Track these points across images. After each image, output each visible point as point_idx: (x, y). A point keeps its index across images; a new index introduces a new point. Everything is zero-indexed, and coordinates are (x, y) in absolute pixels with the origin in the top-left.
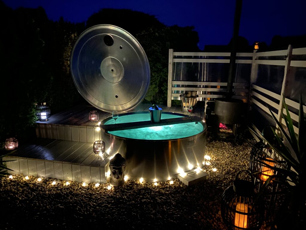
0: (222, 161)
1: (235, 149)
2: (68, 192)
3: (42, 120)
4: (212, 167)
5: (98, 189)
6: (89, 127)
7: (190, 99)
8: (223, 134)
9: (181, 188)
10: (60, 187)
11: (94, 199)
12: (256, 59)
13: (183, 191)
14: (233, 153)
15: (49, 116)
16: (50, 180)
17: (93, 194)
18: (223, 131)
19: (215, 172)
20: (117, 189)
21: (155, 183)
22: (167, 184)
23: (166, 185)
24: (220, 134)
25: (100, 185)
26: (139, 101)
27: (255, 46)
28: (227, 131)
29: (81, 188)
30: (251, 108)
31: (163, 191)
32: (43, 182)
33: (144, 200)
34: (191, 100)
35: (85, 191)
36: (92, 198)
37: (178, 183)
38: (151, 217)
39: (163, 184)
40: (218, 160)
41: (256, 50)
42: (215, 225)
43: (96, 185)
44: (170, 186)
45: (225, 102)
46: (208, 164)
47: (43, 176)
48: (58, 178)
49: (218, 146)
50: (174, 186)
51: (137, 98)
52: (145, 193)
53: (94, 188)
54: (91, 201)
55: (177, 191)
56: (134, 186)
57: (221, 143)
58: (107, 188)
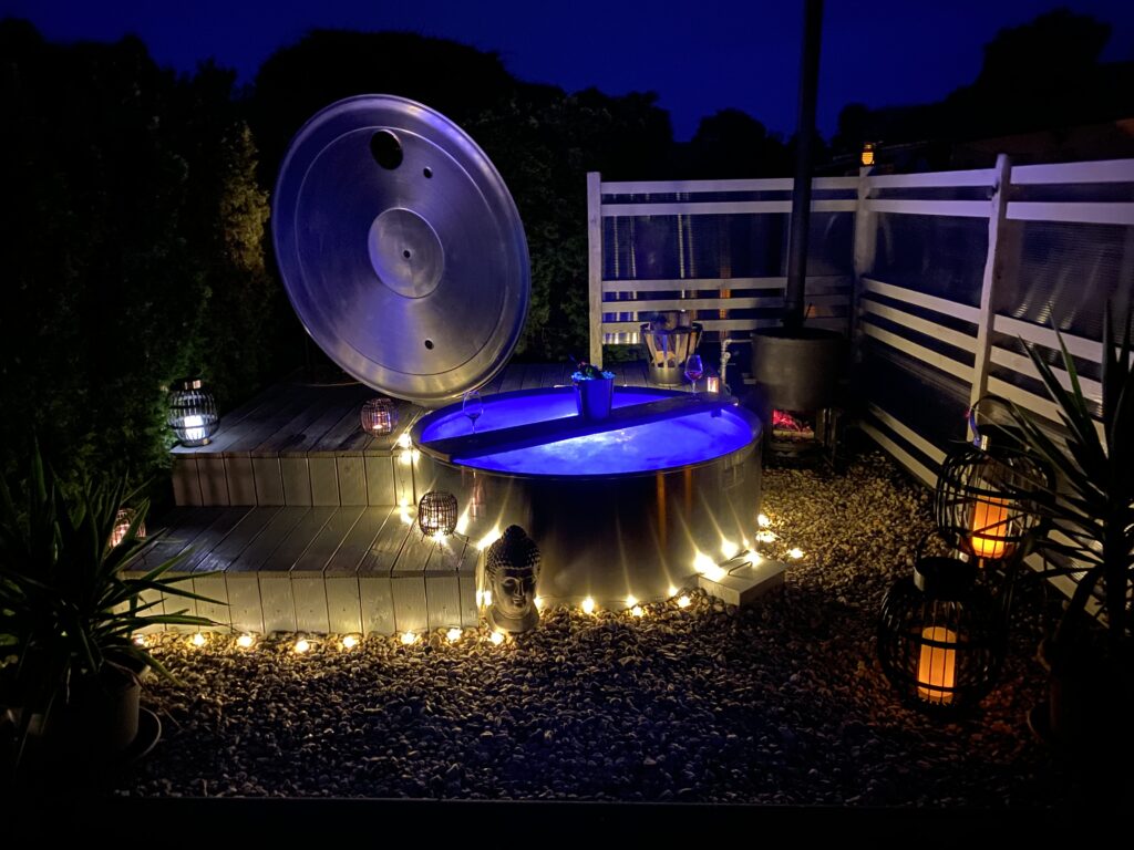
0: (807, 526)
1: (832, 487)
2: (367, 666)
3: (189, 444)
4: (785, 545)
5: (461, 646)
6: (375, 453)
7: (678, 336)
8: (785, 445)
9: (719, 614)
10: (330, 656)
11: (463, 677)
12: (868, 198)
13: (728, 622)
14: (832, 500)
15: (212, 427)
16: (284, 639)
17: (452, 662)
18: (785, 433)
19: (799, 562)
20: (523, 640)
21: (632, 608)
22: (672, 609)
23: (669, 610)
24: (778, 445)
25: (464, 633)
26: (501, 357)
27: (865, 154)
28: (799, 433)
29: (400, 652)
30: (859, 354)
31: (670, 630)
32: (262, 647)
33: (628, 659)
34: (681, 340)
35: (421, 657)
36: (455, 675)
37: (705, 601)
38: (670, 701)
39: (661, 608)
40: (793, 524)
41: (869, 169)
42: (861, 700)
43: (448, 634)
44: (682, 613)
45: (787, 341)
46: (769, 538)
47: (254, 627)
48: (309, 631)
49: (776, 483)
50: (698, 612)
51: (494, 346)
52: (618, 641)
53: (446, 643)
54: (458, 682)
55: (709, 625)
56: (572, 624)
57: (782, 472)
58: (489, 640)
